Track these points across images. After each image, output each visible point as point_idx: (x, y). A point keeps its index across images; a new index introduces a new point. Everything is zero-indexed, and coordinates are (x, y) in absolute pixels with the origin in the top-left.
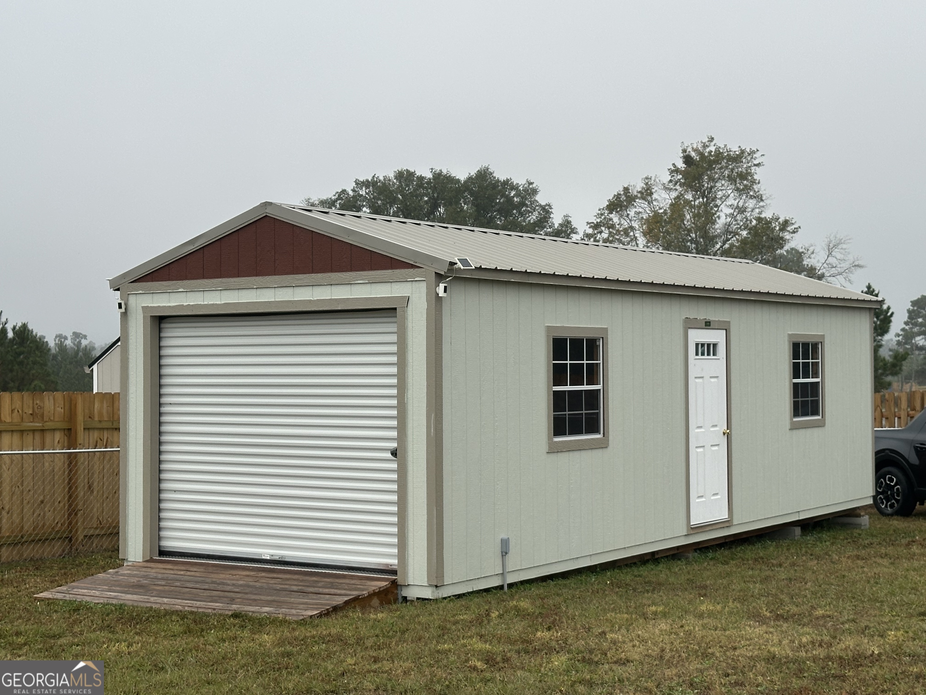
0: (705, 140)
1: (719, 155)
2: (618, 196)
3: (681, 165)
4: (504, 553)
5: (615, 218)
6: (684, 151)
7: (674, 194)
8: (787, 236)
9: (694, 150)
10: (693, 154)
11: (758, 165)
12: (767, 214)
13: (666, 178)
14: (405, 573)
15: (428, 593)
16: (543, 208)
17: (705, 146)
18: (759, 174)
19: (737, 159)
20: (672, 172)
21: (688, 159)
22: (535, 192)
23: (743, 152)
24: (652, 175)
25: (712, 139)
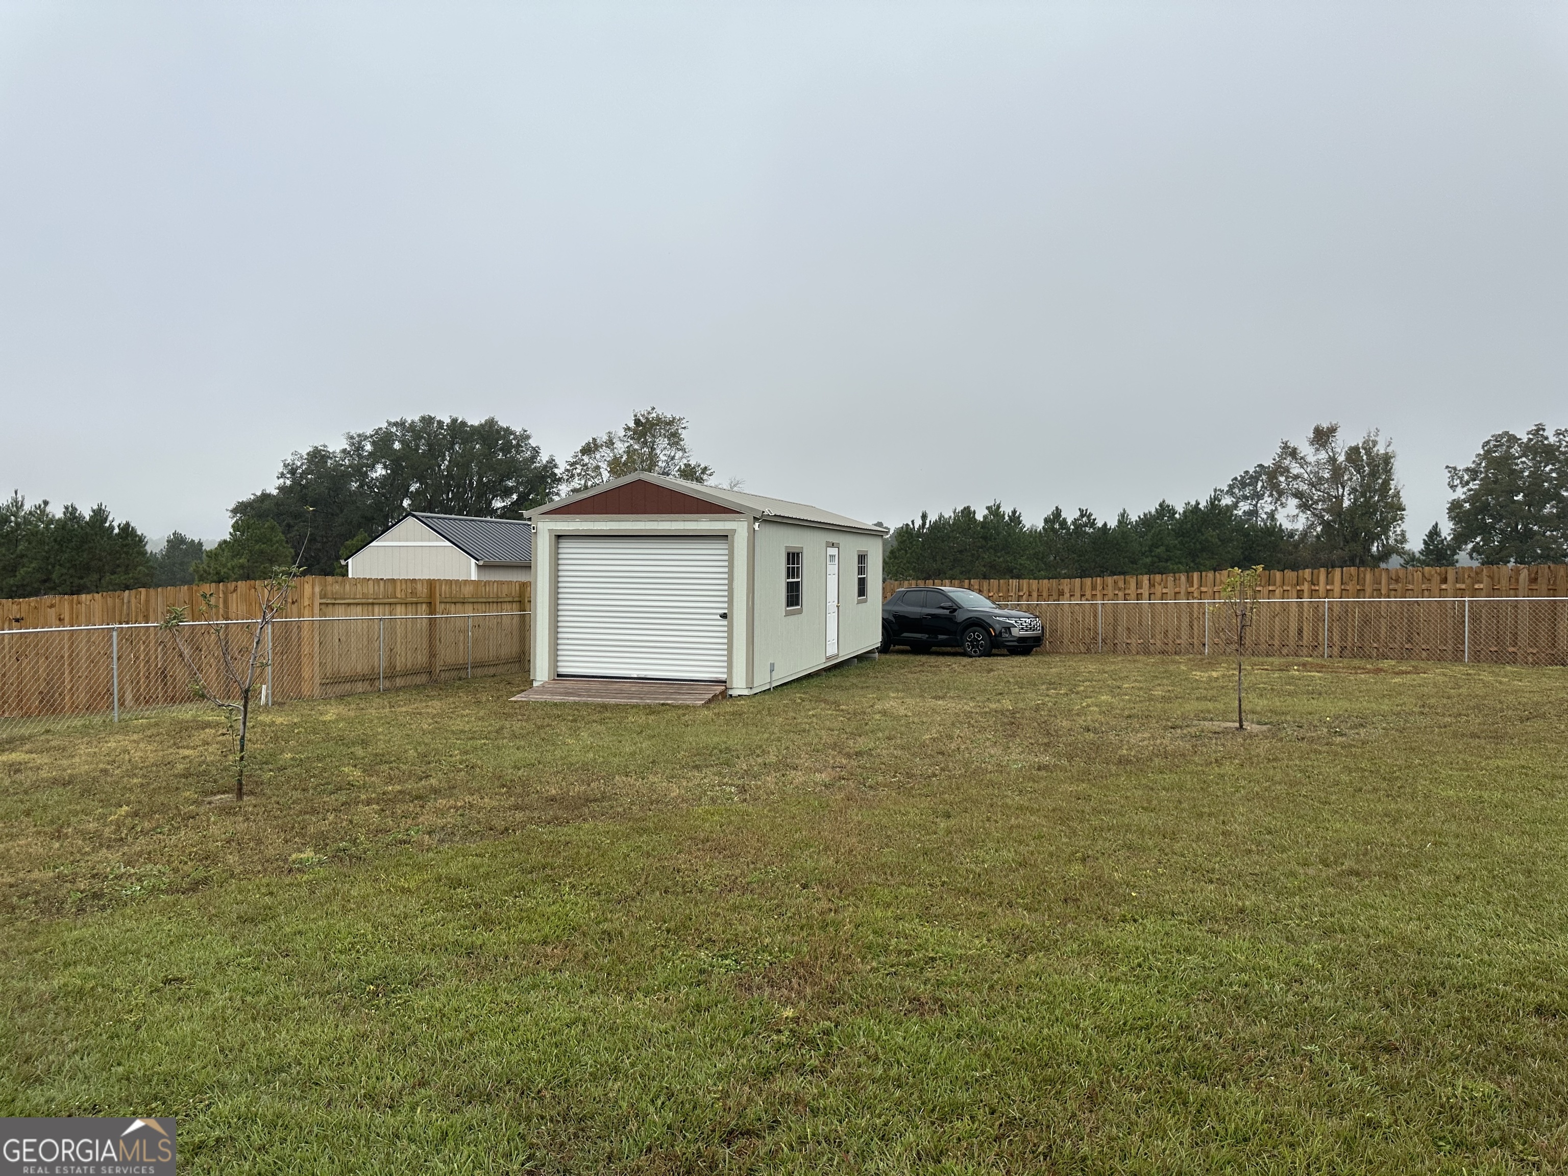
0: (649, 409)
1: (658, 419)
2: (588, 444)
3: (632, 425)
4: (772, 671)
5: (586, 459)
6: (635, 416)
7: (626, 444)
8: (705, 477)
9: (643, 416)
10: (641, 418)
11: (684, 428)
12: (693, 463)
13: (622, 433)
14: (732, 682)
15: (746, 692)
16: (534, 449)
17: (649, 413)
18: (684, 434)
19: (671, 423)
20: (626, 430)
21: (637, 422)
22: (528, 437)
23: (674, 419)
24: (613, 431)
25: (653, 409)
